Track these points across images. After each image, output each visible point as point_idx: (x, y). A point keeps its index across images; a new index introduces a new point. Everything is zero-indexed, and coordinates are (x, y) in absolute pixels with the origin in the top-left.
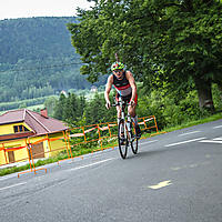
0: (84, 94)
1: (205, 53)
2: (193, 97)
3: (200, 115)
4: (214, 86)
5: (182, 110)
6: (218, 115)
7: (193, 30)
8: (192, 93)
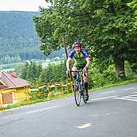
0: (41, 63)
1: (121, 40)
2: (112, 68)
3: (116, 81)
4: (126, 62)
5: (105, 77)
6: (127, 81)
7: (114, 25)
8: (112, 66)
